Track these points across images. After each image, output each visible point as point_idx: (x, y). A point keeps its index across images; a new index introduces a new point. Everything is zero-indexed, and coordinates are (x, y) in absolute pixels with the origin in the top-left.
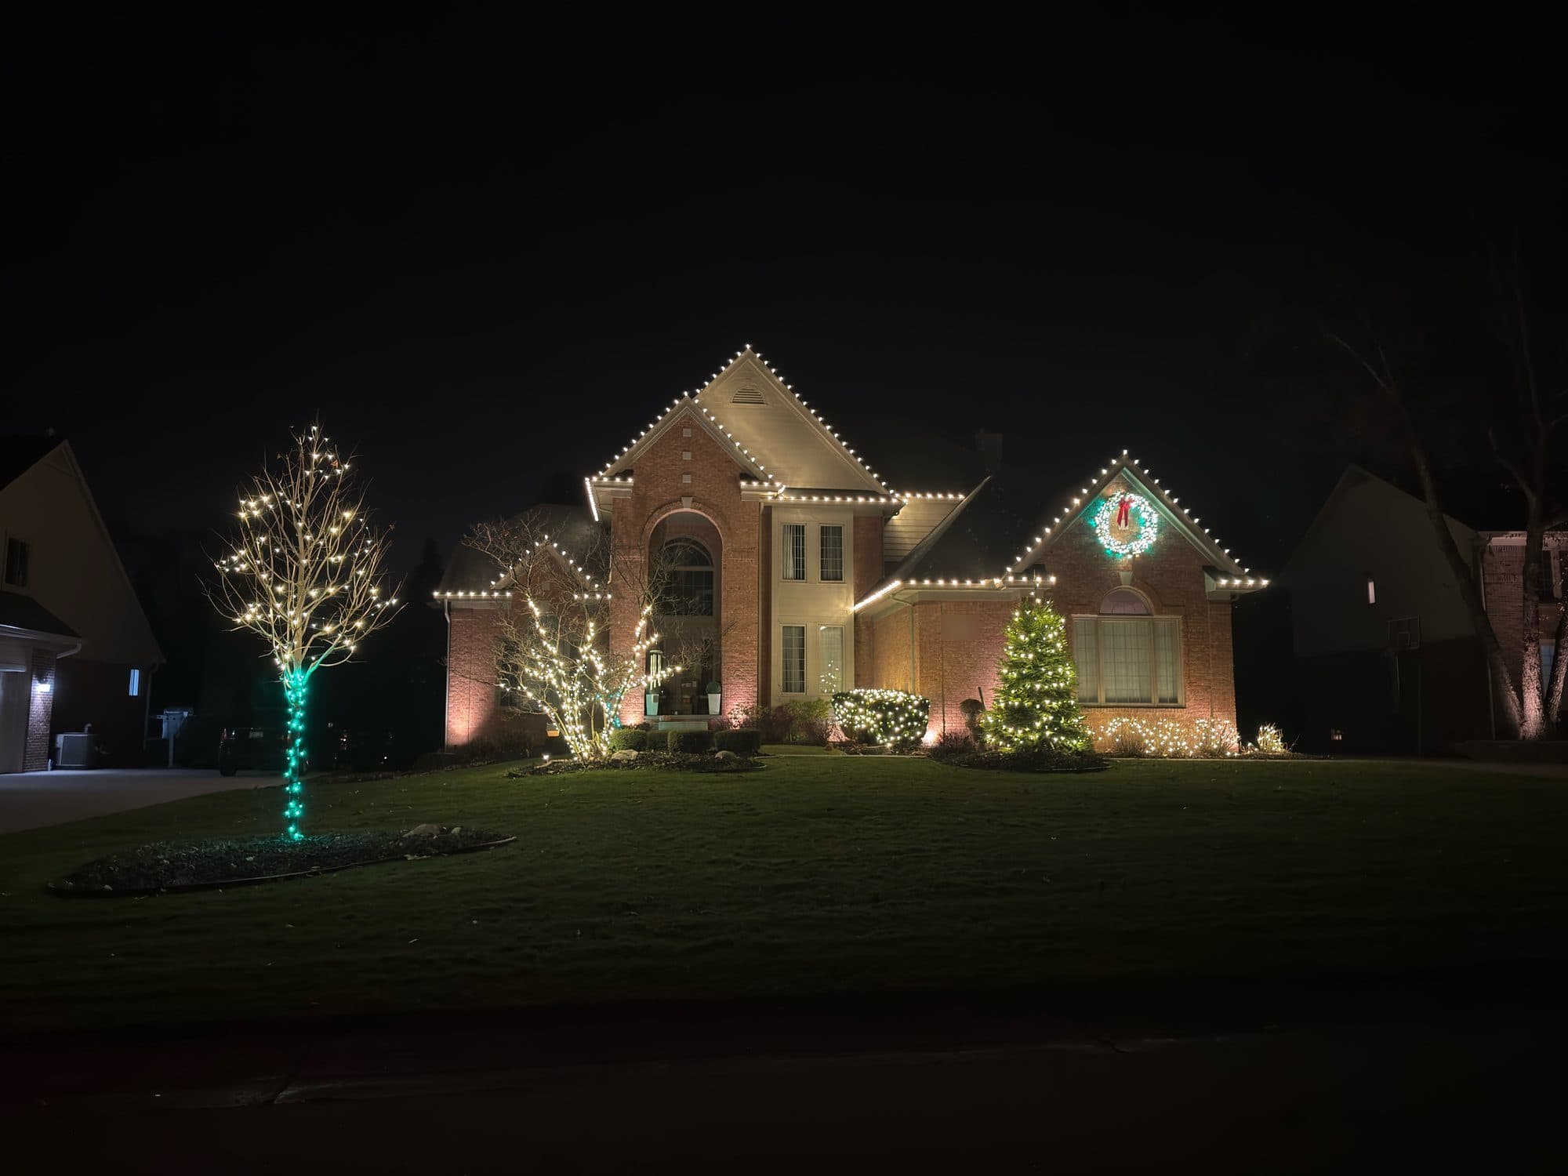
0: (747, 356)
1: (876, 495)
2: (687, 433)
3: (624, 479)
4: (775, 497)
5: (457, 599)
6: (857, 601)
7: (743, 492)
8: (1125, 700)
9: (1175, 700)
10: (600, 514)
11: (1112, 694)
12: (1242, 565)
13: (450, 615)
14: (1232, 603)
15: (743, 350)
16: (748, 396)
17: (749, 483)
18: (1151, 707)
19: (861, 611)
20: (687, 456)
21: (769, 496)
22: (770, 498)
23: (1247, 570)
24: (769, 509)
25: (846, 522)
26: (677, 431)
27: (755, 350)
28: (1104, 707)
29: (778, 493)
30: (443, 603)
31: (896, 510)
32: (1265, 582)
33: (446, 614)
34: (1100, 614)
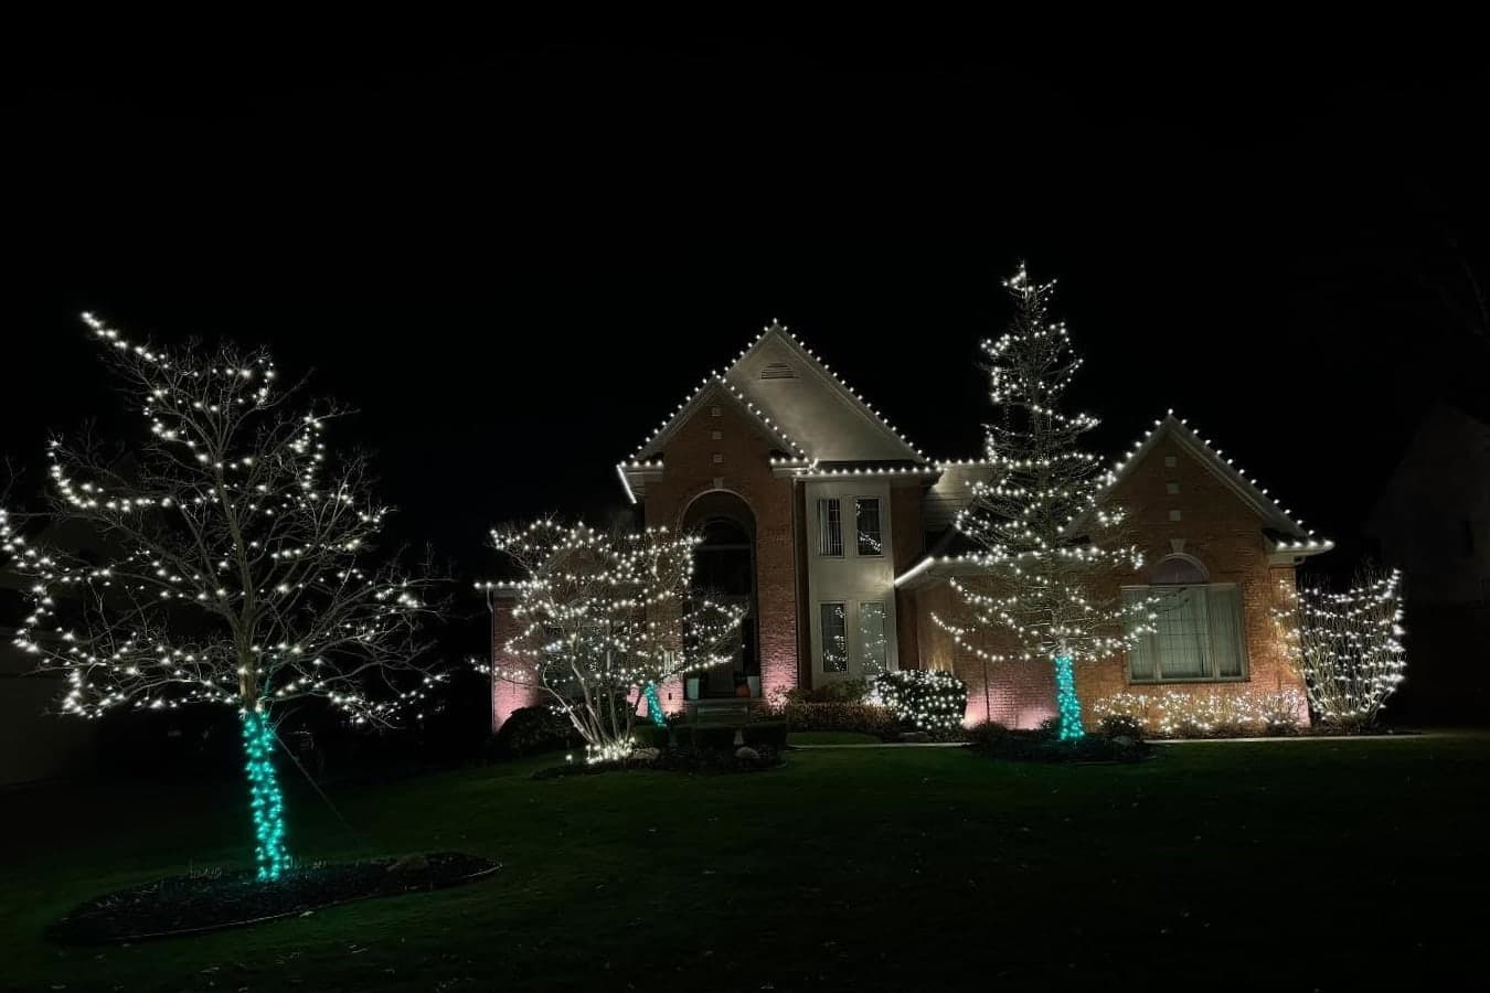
0: (774, 332)
1: (909, 464)
2: (716, 413)
3: (654, 462)
4: (806, 472)
5: (499, 589)
6: (897, 575)
7: (774, 470)
8: (1177, 676)
9: (1239, 674)
10: (637, 497)
11: (1168, 670)
12: (1305, 527)
13: (492, 603)
14: (1296, 567)
15: (770, 324)
16: (781, 370)
17: (778, 459)
18: (1211, 682)
19: (904, 584)
20: (717, 436)
21: (799, 472)
22: (799, 473)
23: (1311, 532)
24: (802, 484)
25: (883, 494)
26: (705, 412)
27: (782, 324)
28: (1160, 684)
29: (807, 468)
30: (486, 593)
31: (935, 478)
32: (1328, 544)
33: (489, 604)
34: (1151, 584)
